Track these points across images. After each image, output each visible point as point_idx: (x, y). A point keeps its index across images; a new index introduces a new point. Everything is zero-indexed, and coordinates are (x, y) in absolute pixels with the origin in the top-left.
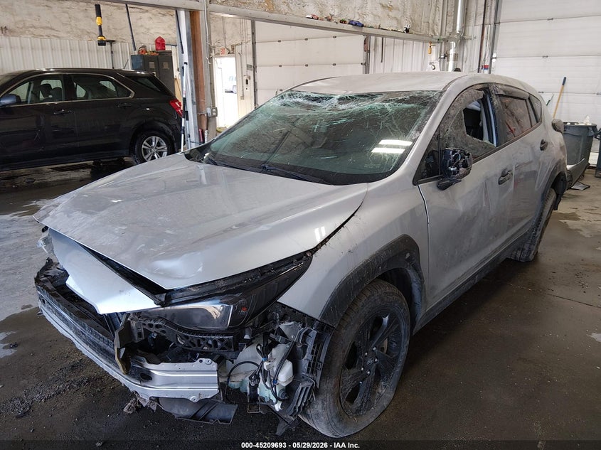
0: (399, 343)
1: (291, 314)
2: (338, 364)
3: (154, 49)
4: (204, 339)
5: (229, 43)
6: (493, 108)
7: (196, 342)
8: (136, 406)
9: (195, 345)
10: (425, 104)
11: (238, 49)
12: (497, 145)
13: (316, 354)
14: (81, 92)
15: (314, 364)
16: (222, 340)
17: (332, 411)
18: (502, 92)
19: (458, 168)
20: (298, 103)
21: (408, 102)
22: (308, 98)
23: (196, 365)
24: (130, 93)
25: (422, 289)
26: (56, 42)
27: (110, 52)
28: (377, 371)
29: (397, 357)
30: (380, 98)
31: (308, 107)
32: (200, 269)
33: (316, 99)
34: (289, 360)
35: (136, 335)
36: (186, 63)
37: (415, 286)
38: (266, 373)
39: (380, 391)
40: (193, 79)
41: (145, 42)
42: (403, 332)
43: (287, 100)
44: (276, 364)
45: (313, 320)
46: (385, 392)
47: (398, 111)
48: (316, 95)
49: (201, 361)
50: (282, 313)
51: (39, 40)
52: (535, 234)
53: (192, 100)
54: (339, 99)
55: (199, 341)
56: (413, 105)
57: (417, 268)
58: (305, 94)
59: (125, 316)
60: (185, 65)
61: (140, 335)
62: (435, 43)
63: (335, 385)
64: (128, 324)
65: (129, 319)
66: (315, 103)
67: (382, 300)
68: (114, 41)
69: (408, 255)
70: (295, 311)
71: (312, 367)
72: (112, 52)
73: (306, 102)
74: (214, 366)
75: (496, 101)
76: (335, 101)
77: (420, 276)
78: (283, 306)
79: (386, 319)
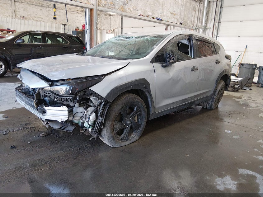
0: (141, 119)
1: (93, 94)
2: (113, 117)
3: (82, 29)
4: (63, 98)
5: (112, 28)
6: (193, 44)
7: (60, 99)
8: (45, 135)
9: (60, 101)
10: (162, 38)
11: (116, 30)
12: (193, 57)
13: (104, 110)
14: (49, 42)
15: (102, 114)
16: (69, 99)
17: (110, 134)
18: (198, 38)
19: (170, 60)
20: (121, 39)
21: (156, 37)
22: (125, 37)
23: (60, 108)
24: (68, 43)
25: (152, 101)
26: (43, 23)
27: (64, 29)
28: (131, 127)
29: (141, 125)
30: (148, 36)
31: (124, 40)
32: (64, 75)
33: (127, 38)
34: (94, 112)
35: (42, 96)
36: (88, 29)
37: (149, 100)
38: (86, 115)
39: (133, 136)
40: (90, 35)
41: (78, 26)
42: (143, 115)
43: (117, 38)
44: (89, 113)
45: (103, 98)
46: (135, 136)
47: (152, 40)
48: (127, 37)
49: (62, 107)
50: (91, 93)
51: (36, 22)
52: (214, 97)
53: (89, 44)
54: (135, 38)
55: (61, 99)
56: (158, 38)
57: (149, 92)
58: (124, 36)
59: (38, 89)
60: (87, 30)
61: (43, 96)
62: (194, 30)
63: (111, 125)
64: (39, 93)
65: (40, 91)
66: (127, 39)
67: (133, 99)
68: (66, 25)
69: (144, 86)
70: (95, 93)
71: (102, 115)
72: (65, 29)
73: (124, 39)
74: (67, 109)
75: (194, 41)
76: (134, 38)
77: (151, 96)
78: (91, 90)
79: (135, 108)
